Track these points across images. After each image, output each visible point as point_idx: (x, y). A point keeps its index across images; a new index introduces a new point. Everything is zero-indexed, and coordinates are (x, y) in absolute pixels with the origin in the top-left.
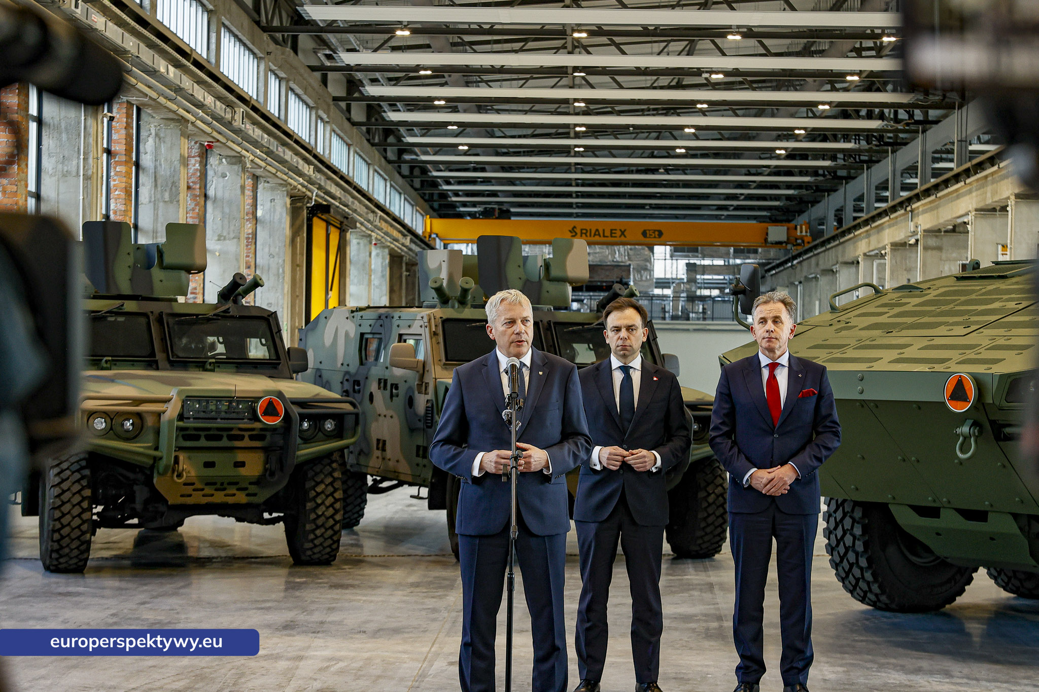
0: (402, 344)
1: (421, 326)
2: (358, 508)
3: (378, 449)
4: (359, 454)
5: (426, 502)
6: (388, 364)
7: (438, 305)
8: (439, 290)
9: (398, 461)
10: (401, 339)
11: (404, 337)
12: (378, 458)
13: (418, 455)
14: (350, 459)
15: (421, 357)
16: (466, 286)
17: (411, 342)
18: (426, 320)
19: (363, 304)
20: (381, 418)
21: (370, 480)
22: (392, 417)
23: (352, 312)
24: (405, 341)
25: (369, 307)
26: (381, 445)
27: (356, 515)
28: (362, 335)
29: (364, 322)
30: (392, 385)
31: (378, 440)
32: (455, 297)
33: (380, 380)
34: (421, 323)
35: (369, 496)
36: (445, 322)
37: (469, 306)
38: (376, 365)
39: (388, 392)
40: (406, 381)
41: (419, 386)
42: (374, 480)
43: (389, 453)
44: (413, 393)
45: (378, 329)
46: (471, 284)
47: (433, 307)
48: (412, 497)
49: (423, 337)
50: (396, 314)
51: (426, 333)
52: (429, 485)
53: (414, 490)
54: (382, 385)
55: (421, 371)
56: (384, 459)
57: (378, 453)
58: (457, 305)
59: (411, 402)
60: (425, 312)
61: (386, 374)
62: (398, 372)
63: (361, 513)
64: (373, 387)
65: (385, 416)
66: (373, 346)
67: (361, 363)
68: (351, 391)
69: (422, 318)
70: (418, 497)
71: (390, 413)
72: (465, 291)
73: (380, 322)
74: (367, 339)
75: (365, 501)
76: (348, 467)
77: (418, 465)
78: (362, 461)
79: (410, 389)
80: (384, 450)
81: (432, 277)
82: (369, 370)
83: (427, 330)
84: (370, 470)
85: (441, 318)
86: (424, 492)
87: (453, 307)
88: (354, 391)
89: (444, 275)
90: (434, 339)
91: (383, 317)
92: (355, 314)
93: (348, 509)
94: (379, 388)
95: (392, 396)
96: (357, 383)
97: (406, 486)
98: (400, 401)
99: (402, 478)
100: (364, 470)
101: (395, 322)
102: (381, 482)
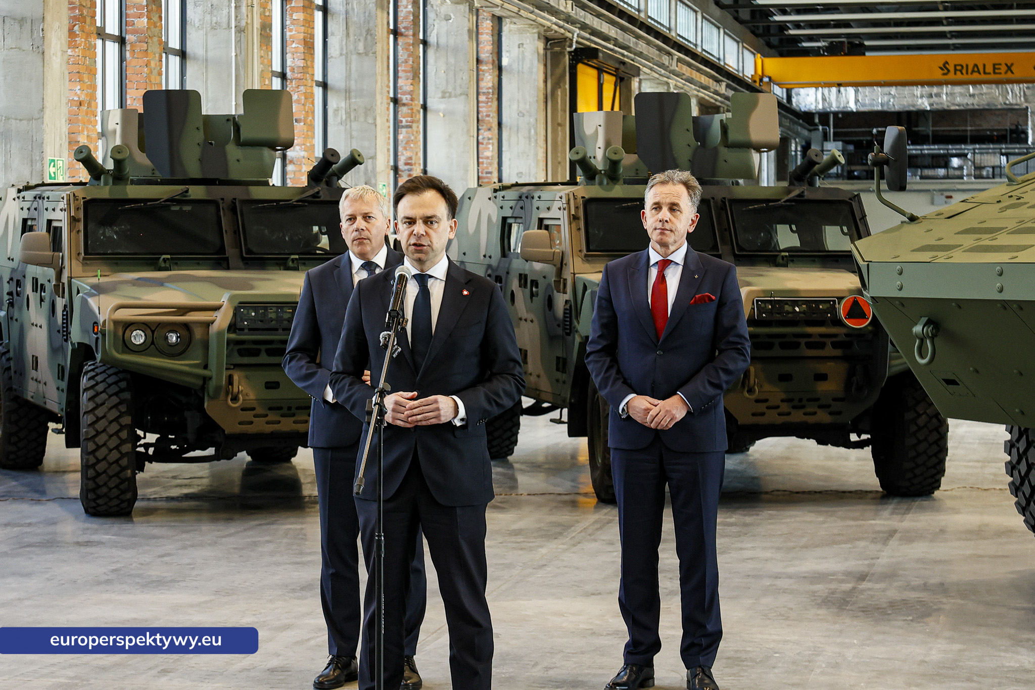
1: (560, 208)
2: (509, 434)
5: (565, 427)
9: (538, 376)
10: (540, 223)
11: (545, 222)
13: (558, 370)
18: (564, 201)
20: (523, 322)
22: (532, 321)
23: (496, 191)
24: (546, 226)
27: (507, 442)
28: (504, 219)
29: (505, 204)
30: (532, 281)
32: (605, 171)
33: (521, 276)
34: (560, 204)
36: (588, 202)
37: (621, 182)
39: (528, 291)
40: (544, 277)
41: (557, 282)
43: (530, 365)
44: (552, 291)
45: (518, 212)
46: (621, 154)
49: (562, 222)
50: (537, 193)
51: (565, 218)
52: (568, 406)
54: (523, 281)
55: (559, 265)
59: (550, 302)
60: (564, 191)
61: (527, 269)
62: (537, 266)
63: (513, 439)
64: (515, 284)
65: (526, 320)
67: (503, 254)
69: (561, 198)
70: (558, 421)
71: (530, 316)
72: (614, 164)
73: (521, 203)
74: (508, 225)
75: (518, 425)
77: (557, 381)
79: (549, 286)
82: (510, 263)
83: (566, 213)
85: (583, 197)
86: (565, 415)
87: (601, 183)
90: (573, 225)
91: (524, 197)
92: (498, 194)
94: (520, 286)
95: (532, 295)
96: (499, 279)
98: (539, 301)
99: (544, 397)
101: (536, 203)
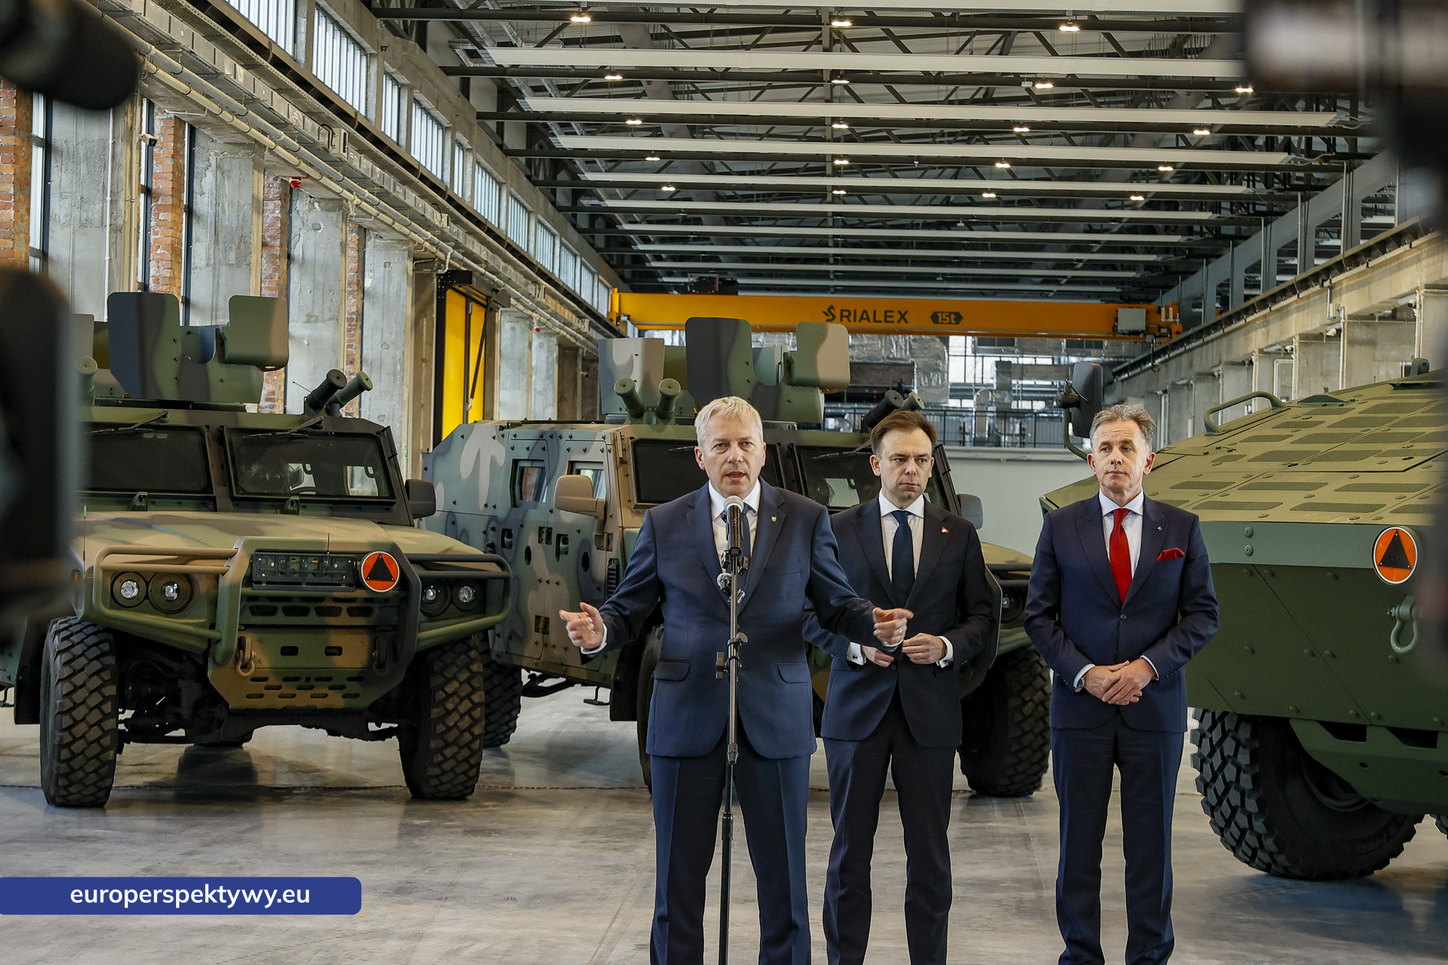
0: (574, 476)
1: (602, 451)
2: (507, 718)
3: (537, 630)
4: (510, 638)
5: (607, 710)
6: (553, 506)
7: (628, 420)
8: (629, 398)
9: (565, 649)
10: (573, 467)
11: (578, 466)
12: (537, 643)
14: (497, 646)
15: (602, 496)
16: (669, 392)
17: (588, 473)
18: (609, 441)
19: (519, 417)
20: (543, 586)
21: (525, 676)
22: (558, 583)
23: (502, 428)
24: (578, 472)
25: (525, 422)
26: (541, 625)
27: (505, 728)
28: (516, 462)
29: (517, 444)
30: (559, 536)
31: (538, 618)
32: (653, 408)
33: (541, 529)
34: (603, 445)
35: (524, 700)
36: (638, 444)
37: (673, 421)
38: (535, 507)
39: (553, 547)
40: (579, 531)
41: (599, 538)
42: (531, 677)
43: (553, 637)
44: (590, 548)
45: (538, 454)
46: (676, 389)
47: (621, 422)
48: (586, 701)
49: (605, 466)
50: (566, 431)
51: (609, 461)
52: (612, 685)
53: (589, 692)
54: (544, 536)
55: (602, 518)
56: (546, 645)
57: (537, 637)
58: (654, 419)
59: (586, 561)
60: (608, 430)
61: (551, 521)
62: (568, 517)
63: (512, 724)
64: (532, 540)
65: (548, 582)
66: (532, 479)
67: (514, 505)
68: (498, 544)
69: (604, 438)
70: (595, 702)
71: (555, 577)
72: (667, 399)
73: (542, 444)
74: (522, 469)
75: (518, 708)
76: (494, 657)
78: (514, 647)
79: (585, 542)
80: (545, 631)
81: (619, 378)
82: (525, 513)
83: (611, 455)
84: (525, 662)
85: (632, 438)
86: (605, 694)
87: (649, 422)
88: (503, 544)
89: (636, 376)
90: (621, 469)
91: (547, 437)
92: (506, 431)
93: (492, 718)
94: (540, 542)
95: (558, 553)
96: (507, 533)
97: (578, 686)
98: (571, 560)
99: (573, 673)
100: (517, 662)
101: (565, 443)
102: (542, 678)
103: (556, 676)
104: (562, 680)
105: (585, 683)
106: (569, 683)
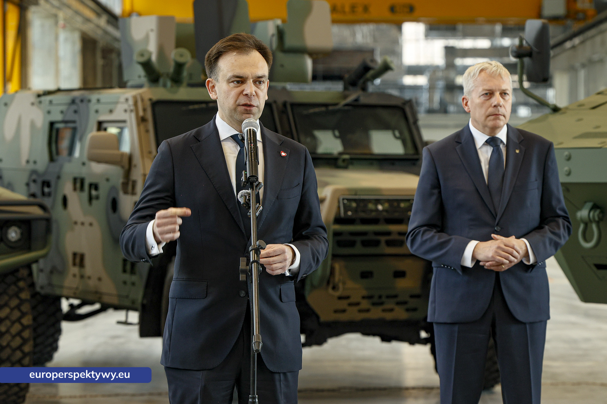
0: (102, 133)
1: (126, 111)
2: (51, 340)
3: (74, 264)
4: (51, 272)
5: (136, 328)
6: (85, 159)
7: (147, 84)
8: (147, 65)
9: (100, 279)
10: (101, 126)
11: (105, 125)
12: (74, 276)
13: (124, 271)
14: (40, 280)
15: (126, 148)
16: (181, 60)
17: (113, 130)
18: (131, 102)
19: (52, 87)
20: (78, 227)
21: (65, 305)
22: (91, 224)
23: (39, 96)
24: (105, 130)
25: (59, 90)
26: (78, 260)
27: (49, 349)
28: (52, 124)
29: (53, 108)
30: (91, 185)
31: (75, 255)
32: (168, 75)
33: (75, 180)
34: (125, 106)
35: (65, 325)
36: (156, 104)
37: (185, 84)
38: (70, 161)
39: (85, 195)
40: (108, 180)
41: (125, 185)
42: (71, 306)
43: (88, 270)
44: (117, 193)
45: (71, 116)
46: (186, 57)
47: (140, 86)
48: (119, 323)
49: (128, 123)
50: (94, 96)
51: (131, 119)
52: (139, 307)
53: (121, 315)
54: (78, 185)
55: (127, 167)
56: (82, 277)
57: (75, 270)
58: (169, 83)
59: (114, 205)
60: (129, 94)
61: (83, 172)
62: (98, 168)
63: (54, 345)
64: (67, 188)
65: (83, 224)
66: (66, 136)
67: (52, 159)
68: (39, 193)
69: (127, 100)
70: (126, 323)
71: (88, 219)
72: (179, 66)
73: (74, 107)
74: (58, 130)
75: (59, 331)
76: (38, 289)
77: (125, 283)
78: (55, 280)
79: (113, 188)
80: (82, 265)
81: (137, 49)
82: (61, 167)
83: (133, 115)
84: (65, 292)
85: (150, 100)
86: (134, 317)
87: (165, 86)
88: (43, 194)
89: (152, 47)
90: (142, 127)
91: (77, 101)
92: (43, 98)
93: (39, 340)
94: (75, 189)
95: (90, 198)
96: (46, 184)
97: (111, 312)
98: (101, 204)
99: (107, 299)
100: (58, 292)
101: (93, 106)
102: (79, 306)
103: (92, 303)
104: (97, 306)
105: (117, 308)
106: (104, 309)
